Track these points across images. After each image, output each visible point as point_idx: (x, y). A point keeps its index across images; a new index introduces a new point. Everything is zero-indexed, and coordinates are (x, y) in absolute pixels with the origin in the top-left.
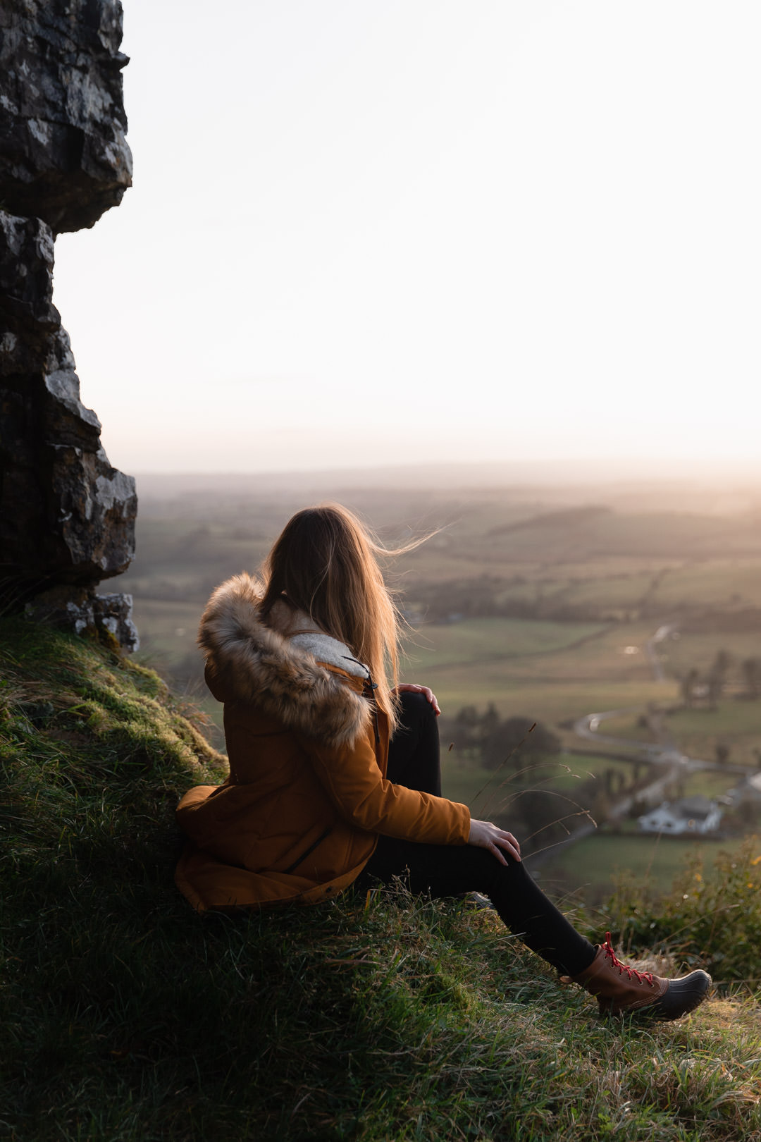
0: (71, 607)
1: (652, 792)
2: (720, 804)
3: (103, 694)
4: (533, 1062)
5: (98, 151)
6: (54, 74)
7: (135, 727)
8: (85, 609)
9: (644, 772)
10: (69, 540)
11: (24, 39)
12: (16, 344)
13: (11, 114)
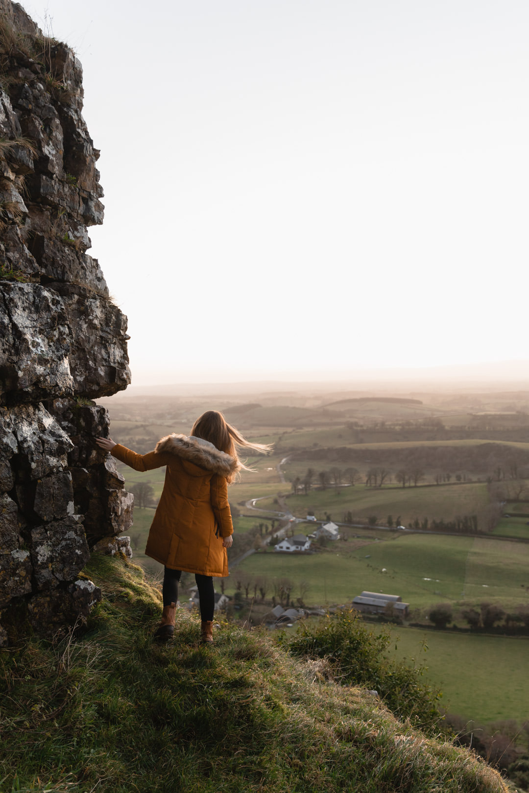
0: (110, 545)
1: (280, 533)
2: (310, 537)
3: (129, 584)
4: (306, 729)
5: (121, 375)
6: (106, 348)
7: (143, 598)
8: (115, 545)
9: (276, 524)
10: (113, 524)
11: (96, 338)
12: (96, 454)
13: (93, 367)
